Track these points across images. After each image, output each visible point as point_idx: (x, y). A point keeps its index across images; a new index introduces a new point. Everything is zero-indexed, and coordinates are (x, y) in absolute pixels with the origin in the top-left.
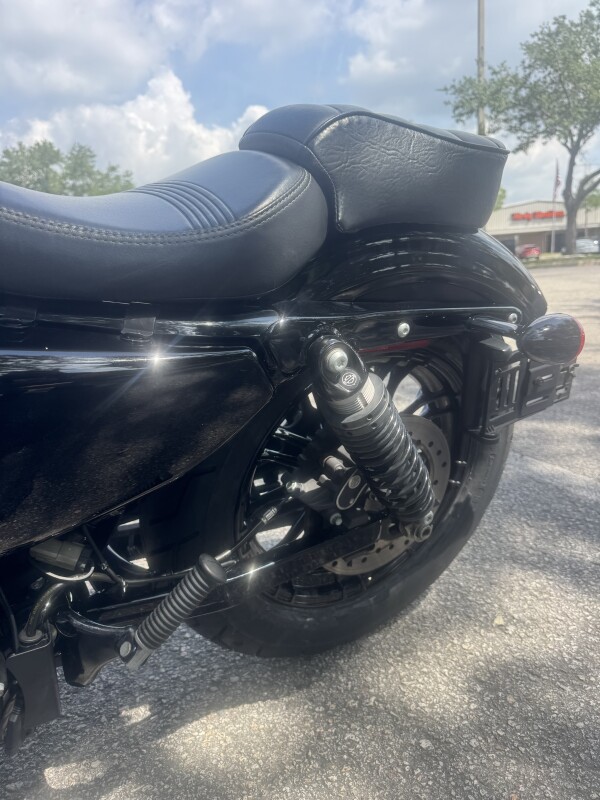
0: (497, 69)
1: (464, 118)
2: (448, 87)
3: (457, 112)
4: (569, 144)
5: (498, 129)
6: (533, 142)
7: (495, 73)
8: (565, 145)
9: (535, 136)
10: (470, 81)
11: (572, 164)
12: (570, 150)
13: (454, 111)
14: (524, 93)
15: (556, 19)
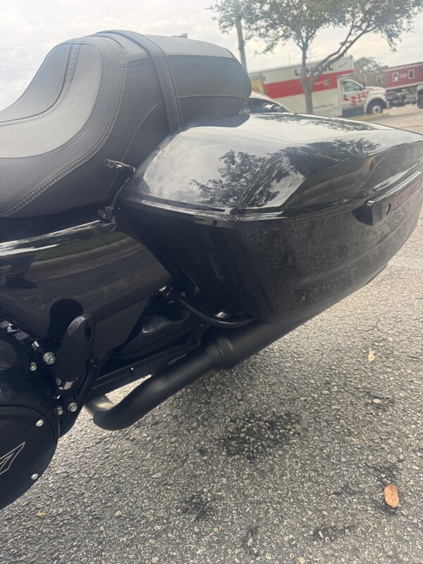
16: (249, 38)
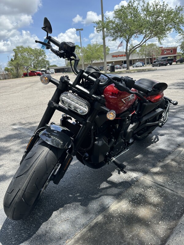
0: (107, 18)
1: (99, 31)
2: (95, 22)
3: (97, 30)
4: (126, 40)
5: (108, 35)
6: (117, 38)
7: (107, 19)
8: (125, 40)
9: (117, 37)
10: (100, 21)
11: (127, 45)
12: (126, 42)
13: (96, 29)
14: (114, 25)
15: (121, 6)
16: (107, 36)
